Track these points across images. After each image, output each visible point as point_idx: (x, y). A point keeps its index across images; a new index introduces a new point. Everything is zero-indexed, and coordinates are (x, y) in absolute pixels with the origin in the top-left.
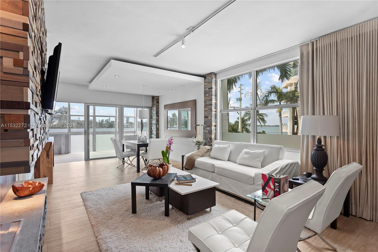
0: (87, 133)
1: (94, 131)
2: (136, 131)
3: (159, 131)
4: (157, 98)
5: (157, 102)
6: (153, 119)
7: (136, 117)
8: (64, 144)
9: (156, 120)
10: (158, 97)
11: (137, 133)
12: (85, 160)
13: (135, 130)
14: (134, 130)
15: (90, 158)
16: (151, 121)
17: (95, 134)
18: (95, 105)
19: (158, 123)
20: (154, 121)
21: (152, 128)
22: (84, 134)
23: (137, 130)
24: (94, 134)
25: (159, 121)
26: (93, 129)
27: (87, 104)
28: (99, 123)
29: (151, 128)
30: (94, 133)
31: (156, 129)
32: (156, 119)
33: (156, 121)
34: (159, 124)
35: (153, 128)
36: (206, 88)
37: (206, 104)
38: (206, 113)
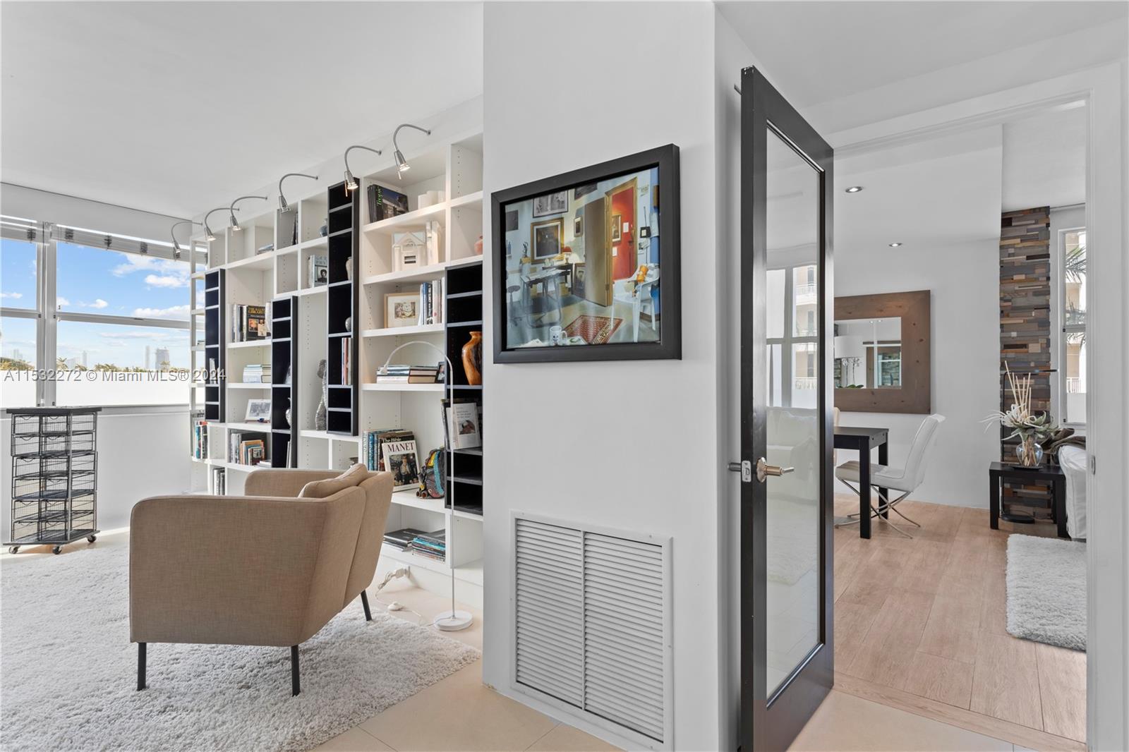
36: (1010, 255)
37: (1014, 305)
38: (1014, 334)
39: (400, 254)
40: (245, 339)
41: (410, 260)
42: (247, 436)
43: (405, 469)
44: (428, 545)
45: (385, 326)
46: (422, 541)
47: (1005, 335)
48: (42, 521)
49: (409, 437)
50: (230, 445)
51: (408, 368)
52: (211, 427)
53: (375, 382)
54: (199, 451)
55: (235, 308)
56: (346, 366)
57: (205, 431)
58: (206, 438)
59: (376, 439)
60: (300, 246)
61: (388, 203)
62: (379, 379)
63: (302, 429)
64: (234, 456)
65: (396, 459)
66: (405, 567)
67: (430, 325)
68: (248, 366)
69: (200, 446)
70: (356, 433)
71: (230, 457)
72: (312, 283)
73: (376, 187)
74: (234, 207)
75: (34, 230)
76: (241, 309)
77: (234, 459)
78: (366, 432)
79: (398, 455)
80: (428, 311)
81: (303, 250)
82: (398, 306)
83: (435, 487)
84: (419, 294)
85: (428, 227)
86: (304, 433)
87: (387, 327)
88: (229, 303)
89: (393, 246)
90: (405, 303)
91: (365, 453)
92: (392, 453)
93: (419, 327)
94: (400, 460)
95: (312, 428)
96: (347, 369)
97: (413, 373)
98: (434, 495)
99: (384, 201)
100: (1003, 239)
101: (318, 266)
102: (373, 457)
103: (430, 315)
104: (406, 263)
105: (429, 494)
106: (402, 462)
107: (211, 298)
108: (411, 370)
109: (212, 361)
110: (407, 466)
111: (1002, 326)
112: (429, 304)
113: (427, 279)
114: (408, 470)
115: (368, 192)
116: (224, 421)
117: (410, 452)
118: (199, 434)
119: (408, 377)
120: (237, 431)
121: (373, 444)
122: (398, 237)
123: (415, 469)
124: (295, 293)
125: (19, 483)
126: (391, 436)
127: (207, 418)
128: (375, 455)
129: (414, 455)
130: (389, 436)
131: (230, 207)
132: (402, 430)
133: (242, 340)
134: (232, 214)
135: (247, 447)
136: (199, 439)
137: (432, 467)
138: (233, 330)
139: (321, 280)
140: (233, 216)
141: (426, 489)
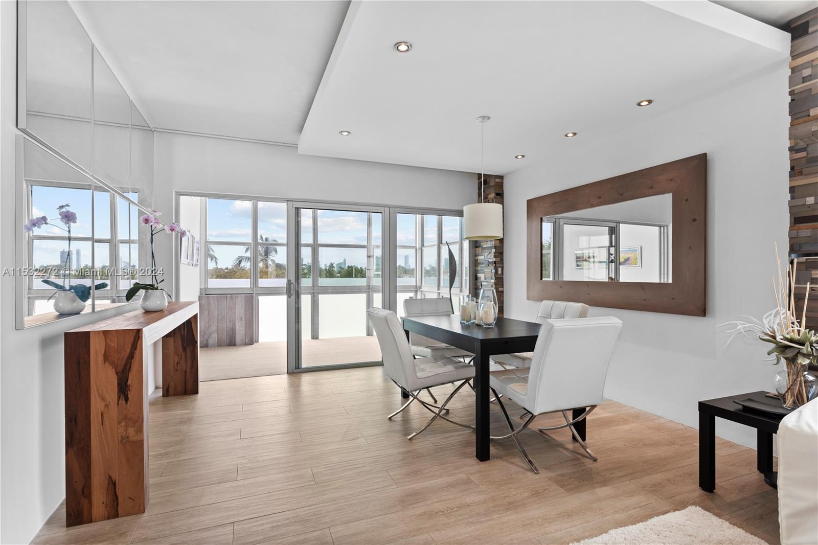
0: (293, 292)
1: (314, 286)
2: (421, 287)
3: (504, 286)
4: (497, 180)
5: (497, 194)
6: (483, 248)
7: (420, 246)
8: (241, 319)
9: (493, 250)
10: (501, 177)
11: (421, 291)
12: (287, 373)
13: (419, 284)
14: (415, 284)
15: (302, 367)
16: (476, 255)
17: (317, 292)
18: (317, 205)
19: (502, 260)
20: (486, 254)
21: (479, 275)
22: (285, 292)
23: (421, 284)
24: (314, 293)
25: (503, 253)
26: (311, 279)
27: (294, 203)
28: (326, 270)
29: (476, 275)
30: (314, 290)
31: (496, 278)
32: (495, 247)
33: (495, 253)
34: (503, 263)
35: (481, 276)
36: (804, 80)
37: (810, 156)
38: (810, 200)
47: (798, 202)
100: (794, 56)
111: (792, 190)
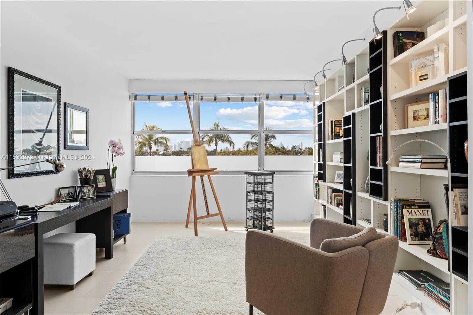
39: (416, 74)
40: (334, 138)
41: (424, 78)
42: (335, 191)
43: (421, 229)
44: (436, 293)
45: (406, 127)
46: (432, 288)
48: (255, 220)
49: (426, 205)
50: (328, 194)
51: (421, 157)
52: (321, 184)
53: (398, 166)
54: (316, 195)
55: (329, 122)
56: (379, 155)
57: (319, 186)
58: (319, 189)
59: (399, 205)
60: (357, 82)
61: (407, 41)
62: (401, 164)
63: (358, 192)
64: (330, 201)
65: (413, 221)
66: (418, 302)
67: (437, 125)
68: (335, 153)
69: (316, 193)
70: (386, 199)
71: (328, 200)
72: (363, 103)
73: (398, 32)
74: (324, 70)
75: (256, 97)
76: (332, 122)
77: (329, 202)
78: (392, 199)
79: (416, 218)
80: (436, 114)
81: (358, 85)
82: (415, 112)
83: (444, 249)
84: (429, 102)
85: (435, 50)
86: (359, 194)
87: (408, 128)
88: (327, 120)
89: (410, 71)
90: (421, 109)
91: (392, 213)
92: (411, 216)
93: (430, 127)
94: (417, 222)
95: (363, 191)
96: (380, 157)
97: (424, 161)
98: (442, 256)
99: (405, 40)
101: (366, 93)
102: (397, 217)
103: (437, 117)
104: (420, 80)
105: (437, 254)
106: (419, 224)
107: (320, 118)
108: (422, 158)
109: (320, 150)
110: (423, 227)
112: (436, 109)
113: (435, 90)
114: (424, 230)
115: (393, 37)
116: (325, 182)
117: (427, 217)
118: (316, 187)
119: (421, 164)
120: (331, 188)
121: (397, 208)
122: (415, 63)
123: (430, 230)
124: (354, 111)
125: (248, 203)
126: (411, 204)
127: (319, 179)
128: (399, 216)
129: (429, 219)
130: (410, 204)
131: (322, 70)
132: (421, 200)
133: (332, 139)
134: (324, 73)
135: (335, 197)
136: (316, 190)
137: (441, 233)
138: (329, 134)
139: (367, 102)
140: (324, 74)
141: (435, 249)
